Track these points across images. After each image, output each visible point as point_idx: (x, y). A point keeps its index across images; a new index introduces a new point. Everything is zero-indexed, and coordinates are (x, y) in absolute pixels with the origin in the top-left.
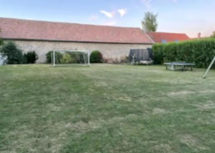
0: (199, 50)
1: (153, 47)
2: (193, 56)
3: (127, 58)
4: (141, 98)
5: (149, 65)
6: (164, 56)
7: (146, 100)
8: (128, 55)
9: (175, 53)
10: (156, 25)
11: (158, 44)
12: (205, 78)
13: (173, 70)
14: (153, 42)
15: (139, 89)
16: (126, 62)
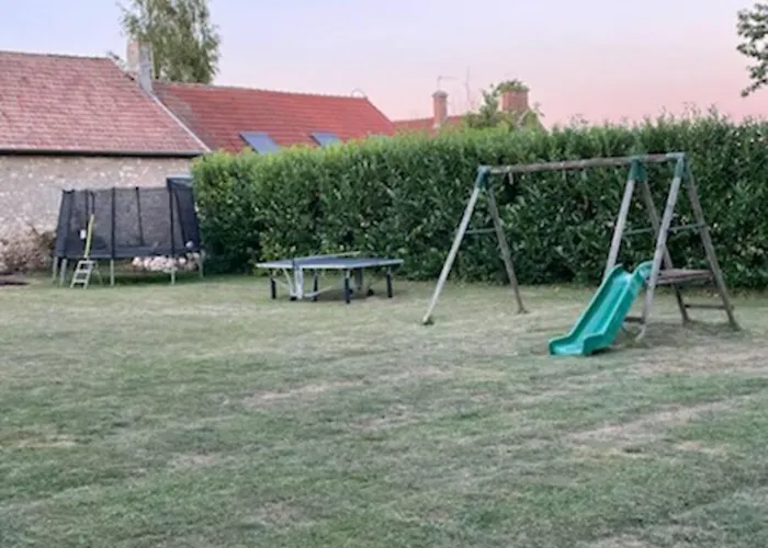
0: (417, 188)
1: (195, 173)
2: (397, 222)
3: (47, 242)
4: (122, 430)
5: (183, 277)
6: (260, 226)
7: (144, 435)
8: (49, 226)
9: (315, 208)
10: (212, 43)
11: (222, 157)
12: (429, 322)
13: (305, 299)
14: (197, 143)
15: (113, 400)
16: (43, 270)
